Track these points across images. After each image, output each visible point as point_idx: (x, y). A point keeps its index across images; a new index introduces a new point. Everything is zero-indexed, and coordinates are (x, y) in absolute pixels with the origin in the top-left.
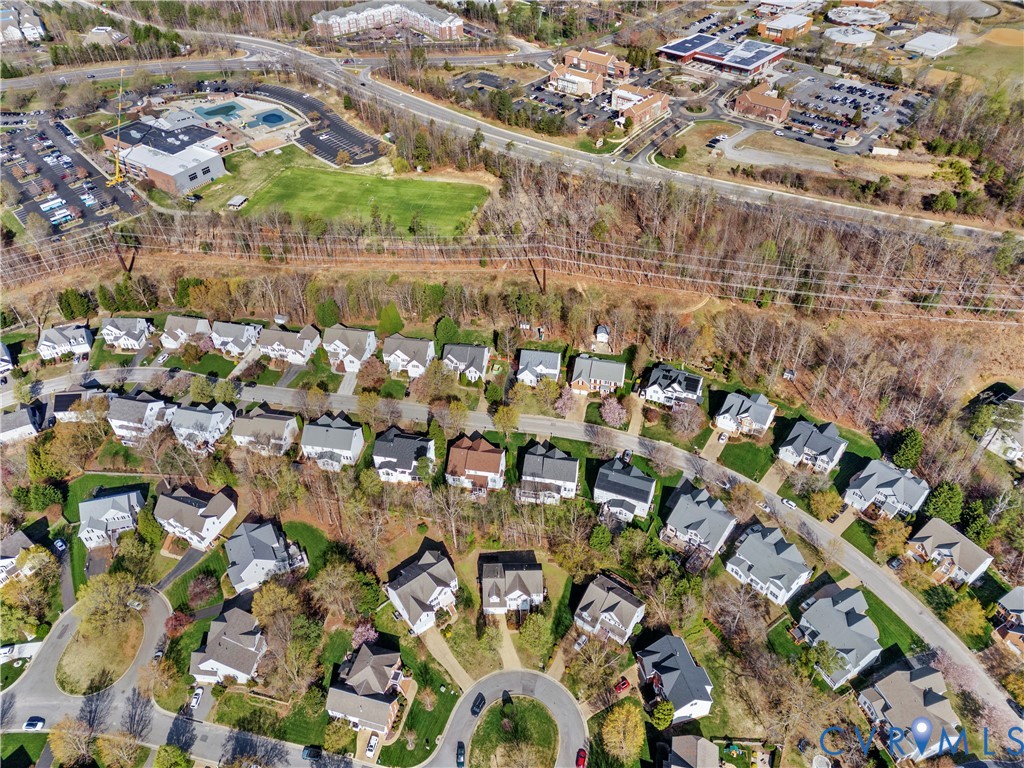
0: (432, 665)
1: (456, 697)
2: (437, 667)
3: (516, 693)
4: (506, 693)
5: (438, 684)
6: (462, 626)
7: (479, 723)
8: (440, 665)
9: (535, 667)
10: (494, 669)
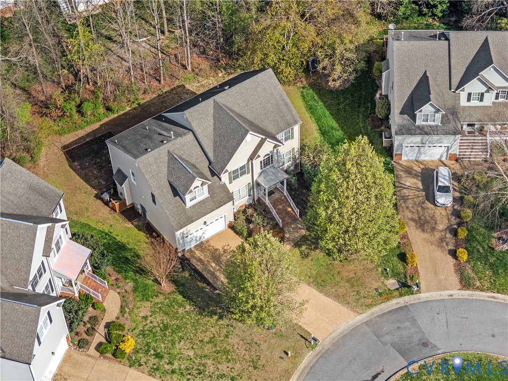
9: (385, 295)
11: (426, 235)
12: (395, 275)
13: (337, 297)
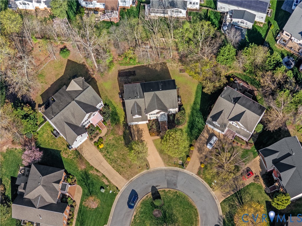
0: (91, 172)
1: (114, 195)
2: (95, 173)
3: (162, 187)
4: (154, 188)
5: (99, 187)
6: (111, 137)
7: (135, 213)
8: (97, 171)
9: (176, 165)
10: (142, 169)
11: (198, 154)
12: (183, 160)
13: (163, 159)
